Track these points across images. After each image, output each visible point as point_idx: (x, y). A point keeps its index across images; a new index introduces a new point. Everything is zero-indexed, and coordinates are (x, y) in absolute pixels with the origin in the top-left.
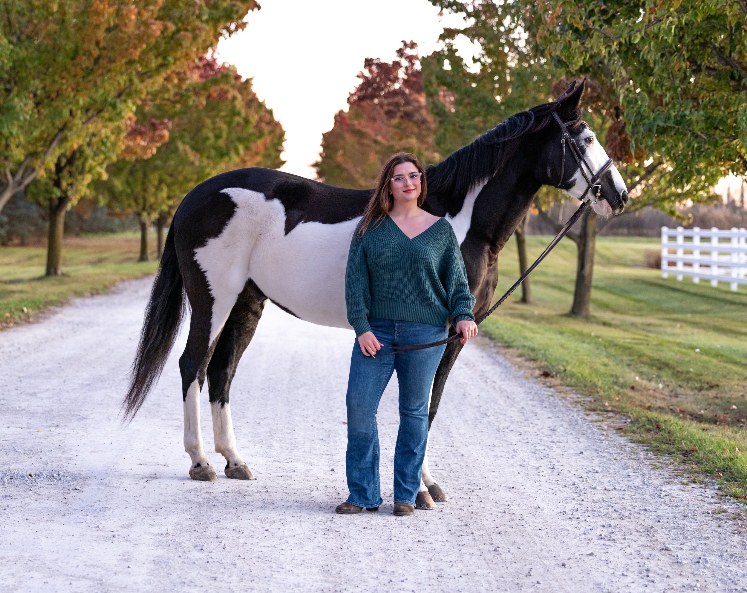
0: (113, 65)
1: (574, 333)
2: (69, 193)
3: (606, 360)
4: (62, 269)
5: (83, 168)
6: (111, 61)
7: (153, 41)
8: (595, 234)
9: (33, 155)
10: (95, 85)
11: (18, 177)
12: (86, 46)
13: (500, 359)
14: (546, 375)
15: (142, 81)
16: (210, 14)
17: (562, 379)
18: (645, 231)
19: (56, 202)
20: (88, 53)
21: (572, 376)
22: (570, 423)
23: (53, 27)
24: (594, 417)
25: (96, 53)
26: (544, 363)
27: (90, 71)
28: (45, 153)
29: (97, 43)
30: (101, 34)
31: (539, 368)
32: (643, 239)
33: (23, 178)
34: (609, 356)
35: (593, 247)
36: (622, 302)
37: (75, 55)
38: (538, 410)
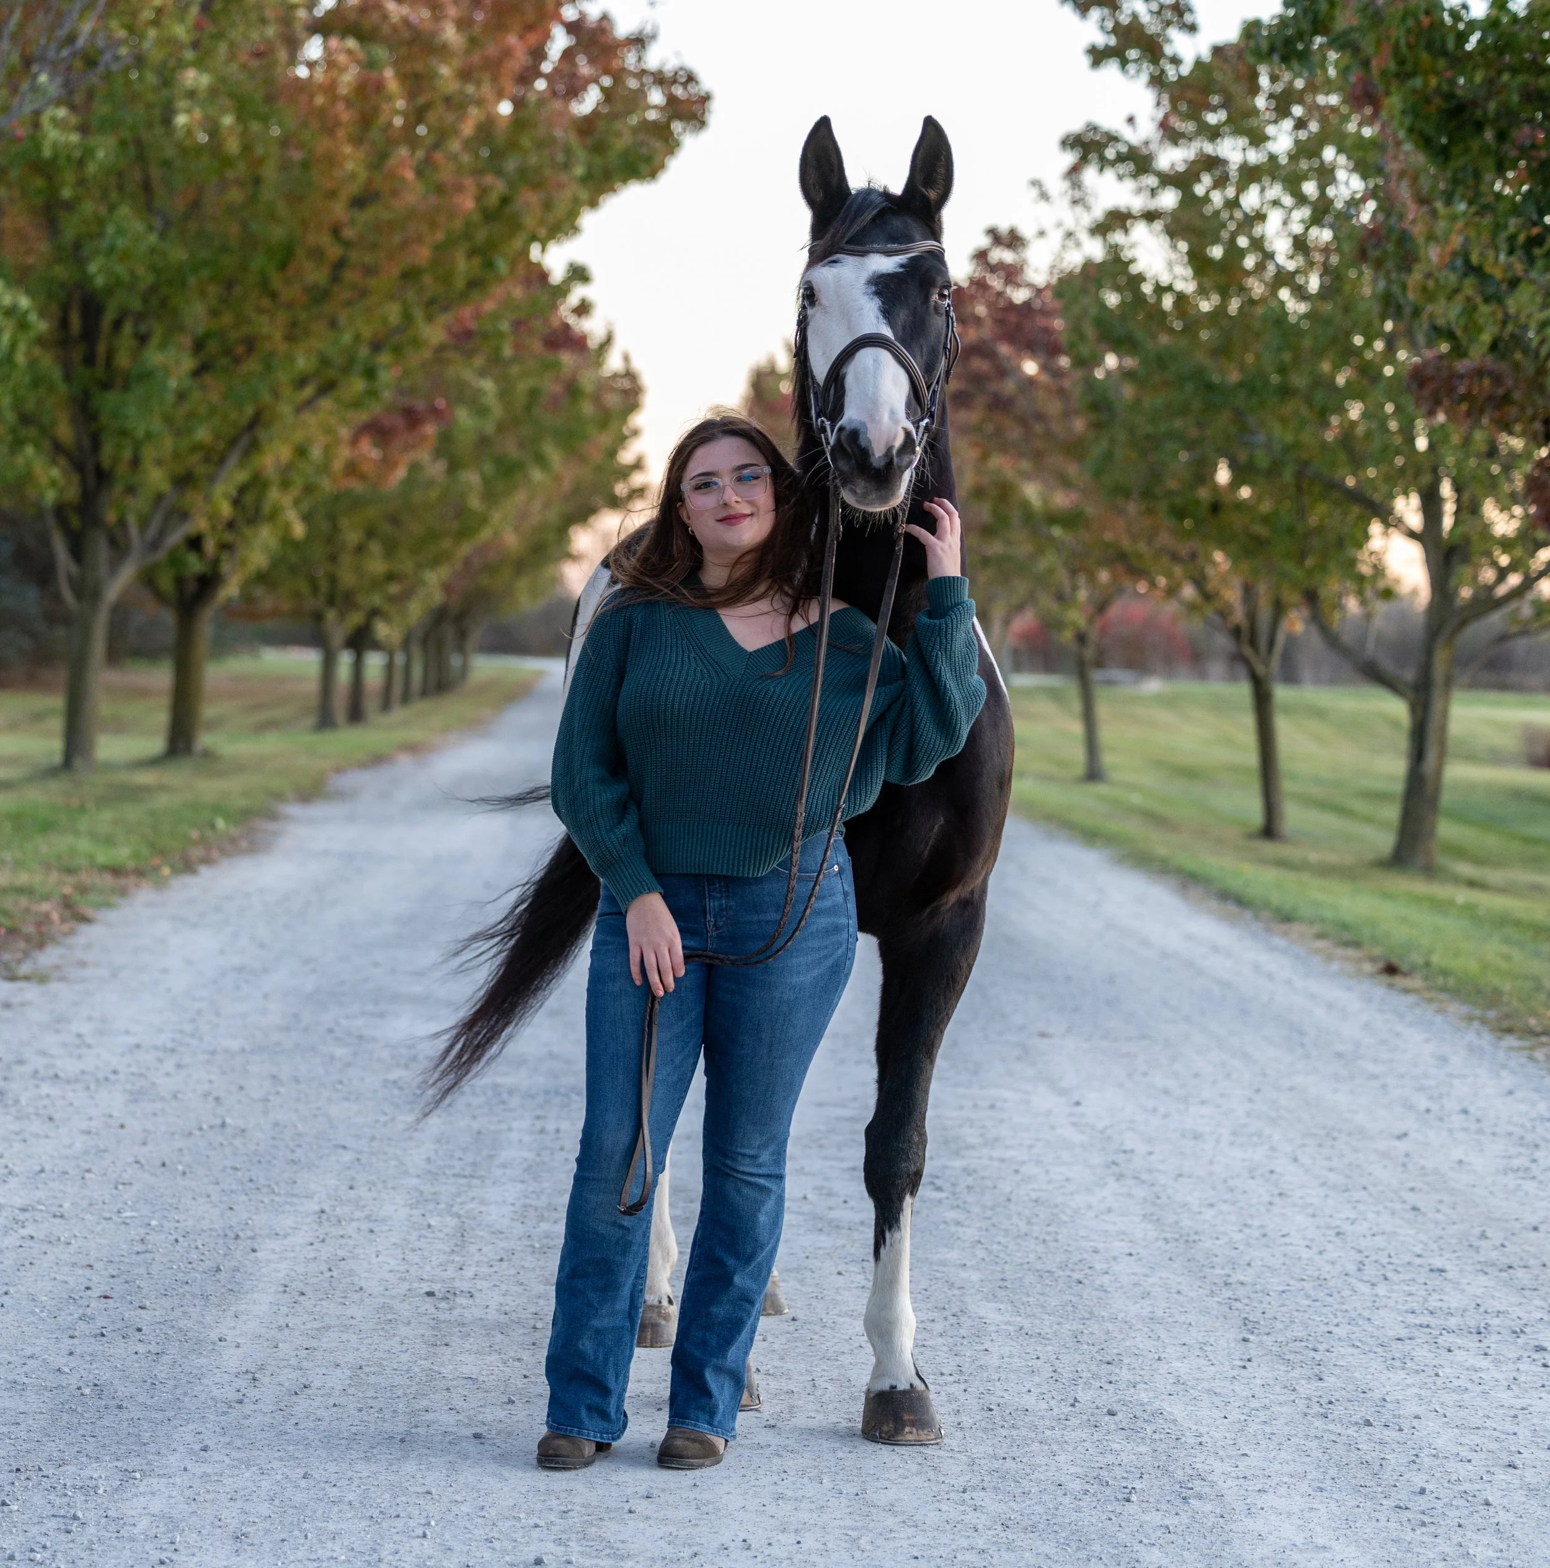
0: (373, 282)
1: (1417, 900)
2: (225, 567)
3: (1505, 949)
4: (205, 740)
5: (258, 509)
6: (370, 271)
7: (458, 224)
8: (1449, 683)
9: (184, 481)
10: (333, 324)
11: (152, 532)
12: (312, 239)
13: (1278, 941)
14: (1391, 970)
15: (430, 318)
16: (590, 166)
17: (1426, 978)
18: (1513, 677)
19: (191, 587)
20: (317, 254)
21: (1445, 973)
22: (1471, 1049)
23: (235, 195)
24: (1511, 1041)
25: (334, 251)
26: (1377, 951)
27: (319, 296)
28: (212, 479)
29: (336, 231)
30: (339, 210)
31: (1373, 960)
32: (1510, 697)
33: (162, 533)
34: (1507, 941)
35: (1445, 714)
36: (1491, 841)
37: (285, 257)
38: (1400, 1028)
